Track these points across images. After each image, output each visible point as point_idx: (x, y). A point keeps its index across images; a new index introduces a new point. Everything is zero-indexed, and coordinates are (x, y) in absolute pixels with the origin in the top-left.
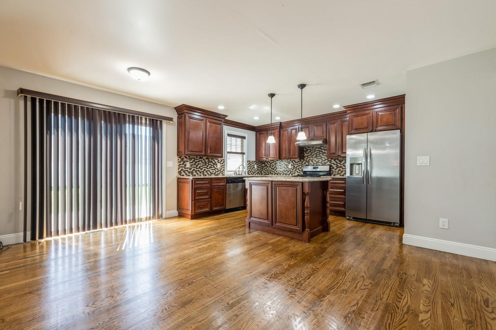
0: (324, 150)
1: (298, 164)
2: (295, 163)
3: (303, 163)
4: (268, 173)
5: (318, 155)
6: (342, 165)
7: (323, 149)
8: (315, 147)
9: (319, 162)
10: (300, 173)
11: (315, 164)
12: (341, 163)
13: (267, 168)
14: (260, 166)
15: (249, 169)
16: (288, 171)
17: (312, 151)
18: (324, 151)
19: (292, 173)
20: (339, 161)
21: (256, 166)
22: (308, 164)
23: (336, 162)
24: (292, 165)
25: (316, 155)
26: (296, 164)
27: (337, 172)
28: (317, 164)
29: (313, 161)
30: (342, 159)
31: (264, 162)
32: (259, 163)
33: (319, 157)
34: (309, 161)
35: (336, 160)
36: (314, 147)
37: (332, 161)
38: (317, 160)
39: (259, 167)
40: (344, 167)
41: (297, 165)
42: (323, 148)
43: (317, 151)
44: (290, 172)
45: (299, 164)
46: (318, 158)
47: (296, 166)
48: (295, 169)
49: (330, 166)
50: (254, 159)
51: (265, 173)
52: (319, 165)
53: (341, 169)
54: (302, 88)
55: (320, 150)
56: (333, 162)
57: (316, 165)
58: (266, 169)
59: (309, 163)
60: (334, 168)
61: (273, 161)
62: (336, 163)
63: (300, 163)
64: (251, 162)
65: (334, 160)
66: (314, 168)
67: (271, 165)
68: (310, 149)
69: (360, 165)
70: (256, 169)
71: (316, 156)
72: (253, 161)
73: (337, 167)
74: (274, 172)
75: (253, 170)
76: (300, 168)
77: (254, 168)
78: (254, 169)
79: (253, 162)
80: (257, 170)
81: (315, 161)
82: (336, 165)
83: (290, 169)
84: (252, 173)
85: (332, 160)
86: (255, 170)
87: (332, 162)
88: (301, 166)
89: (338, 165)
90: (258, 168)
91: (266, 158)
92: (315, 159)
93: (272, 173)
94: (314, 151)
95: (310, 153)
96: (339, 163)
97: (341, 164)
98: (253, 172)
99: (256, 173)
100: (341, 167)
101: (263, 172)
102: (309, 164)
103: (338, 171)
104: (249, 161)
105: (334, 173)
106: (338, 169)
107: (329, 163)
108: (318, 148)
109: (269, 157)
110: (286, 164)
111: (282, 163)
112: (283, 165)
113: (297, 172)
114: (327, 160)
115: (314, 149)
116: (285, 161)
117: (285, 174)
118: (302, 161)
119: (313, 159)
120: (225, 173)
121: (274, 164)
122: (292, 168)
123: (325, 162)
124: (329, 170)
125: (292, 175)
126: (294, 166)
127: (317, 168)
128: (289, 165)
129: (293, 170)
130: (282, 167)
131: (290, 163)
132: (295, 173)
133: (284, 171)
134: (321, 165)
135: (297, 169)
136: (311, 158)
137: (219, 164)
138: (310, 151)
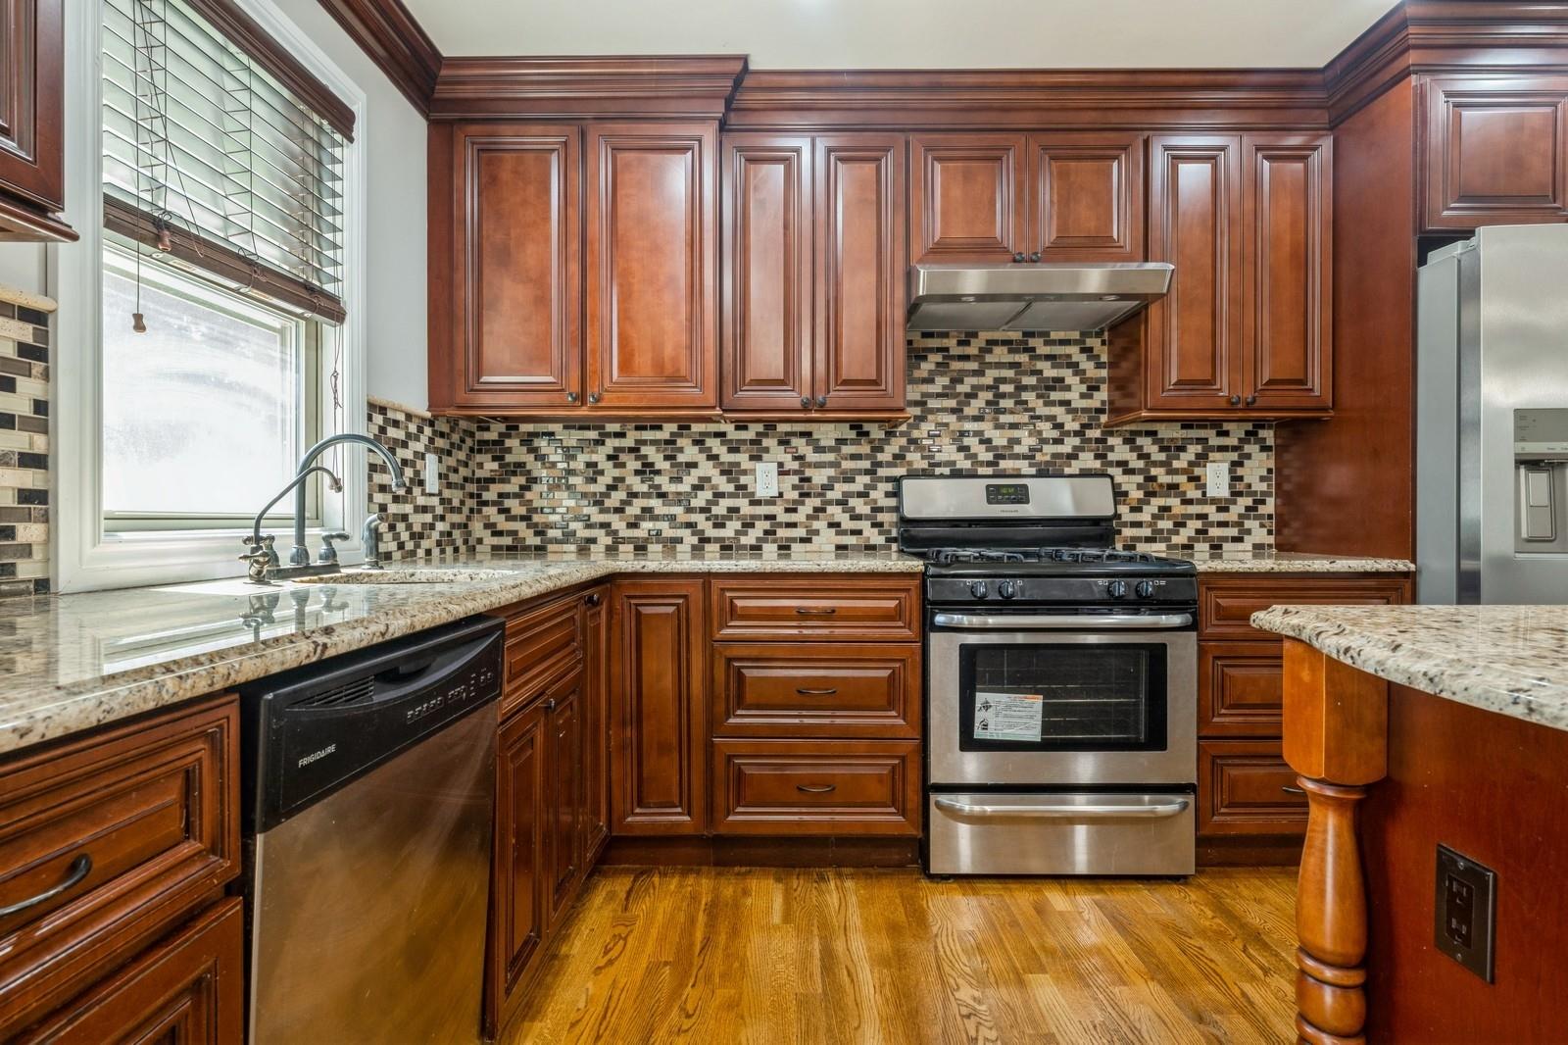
0: (1054, 366)
1: (835, 465)
2: (812, 457)
3: (880, 457)
4: (533, 540)
5: (1003, 396)
6: (1182, 479)
7: (1048, 357)
8: (984, 336)
9: (1017, 449)
10: (858, 532)
11: (981, 464)
12: (1176, 464)
13: (524, 488)
14: (463, 472)
15: (379, 498)
16: (747, 524)
17: (956, 365)
18: (1049, 371)
19: (782, 533)
20: (1162, 449)
21: (431, 468)
22: (924, 464)
23: (1144, 456)
24: (783, 471)
25: (989, 395)
26: (820, 465)
27: (1150, 525)
28: (1004, 464)
29: (967, 441)
30: (1180, 434)
31: (492, 436)
32: (456, 438)
33: (1012, 412)
34: (937, 441)
35: (1140, 441)
36: (975, 336)
37: (1112, 449)
39: (454, 478)
40: (1193, 493)
42: (1043, 350)
43: (999, 365)
44: (762, 526)
45: (847, 465)
46: (1004, 419)
47: (819, 477)
48: (812, 503)
50: (412, 395)
51: (507, 541)
53: (1174, 502)
55: (1023, 358)
56: (1120, 451)
57: (989, 471)
58: (511, 503)
59: (939, 457)
60: (1126, 494)
61: (593, 435)
62: (1141, 464)
63: (854, 457)
64: (396, 424)
65: (1126, 441)
67: (580, 463)
68: (947, 349)
70: (435, 501)
71: (992, 410)
72: (409, 417)
74: (605, 526)
75: (408, 508)
76: (860, 495)
77: (417, 491)
78: (421, 501)
79: (413, 428)
80: (439, 510)
81: (986, 441)
82: (1140, 479)
83: (771, 502)
84: (405, 536)
85: (1111, 441)
86: (424, 509)
88: (862, 481)
89: (1154, 479)
90: (447, 493)
91: (575, 388)
92: (987, 428)
94: (974, 366)
95: (942, 381)
96: (1161, 464)
97: (1176, 472)
98: (409, 527)
99: (435, 535)
100: (1174, 487)
101: (477, 528)
102: (939, 465)
103: (1154, 516)
104: (383, 410)
106: (1157, 502)
107: (1087, 461)
108: (1005, 343)
109: (607, 384)
110: (726, 457)
111: (689, 452)
112: (694, 465)
113: (831, 525)
114: (1077, 434)
115: (972, 350)
116: (717, 435)
117: (717, 540)
118: (872, 436)
119: (969, 426)
120: (51, 558)
121: (610, 458)
122: (781, 495)
123: (1066, 449)
124: (1110, 512)
125: (784, 548)
126: (802, 480)
127: (1021, 495)
128: (759, 466)
129: (795, 510)
130: (685, 487)
131: (765, 456)
132: (817, 532)
133: (708, 519)
134: (1033, 471)
135: (830, 502)
136: (951, 419)
138: (942, 367)
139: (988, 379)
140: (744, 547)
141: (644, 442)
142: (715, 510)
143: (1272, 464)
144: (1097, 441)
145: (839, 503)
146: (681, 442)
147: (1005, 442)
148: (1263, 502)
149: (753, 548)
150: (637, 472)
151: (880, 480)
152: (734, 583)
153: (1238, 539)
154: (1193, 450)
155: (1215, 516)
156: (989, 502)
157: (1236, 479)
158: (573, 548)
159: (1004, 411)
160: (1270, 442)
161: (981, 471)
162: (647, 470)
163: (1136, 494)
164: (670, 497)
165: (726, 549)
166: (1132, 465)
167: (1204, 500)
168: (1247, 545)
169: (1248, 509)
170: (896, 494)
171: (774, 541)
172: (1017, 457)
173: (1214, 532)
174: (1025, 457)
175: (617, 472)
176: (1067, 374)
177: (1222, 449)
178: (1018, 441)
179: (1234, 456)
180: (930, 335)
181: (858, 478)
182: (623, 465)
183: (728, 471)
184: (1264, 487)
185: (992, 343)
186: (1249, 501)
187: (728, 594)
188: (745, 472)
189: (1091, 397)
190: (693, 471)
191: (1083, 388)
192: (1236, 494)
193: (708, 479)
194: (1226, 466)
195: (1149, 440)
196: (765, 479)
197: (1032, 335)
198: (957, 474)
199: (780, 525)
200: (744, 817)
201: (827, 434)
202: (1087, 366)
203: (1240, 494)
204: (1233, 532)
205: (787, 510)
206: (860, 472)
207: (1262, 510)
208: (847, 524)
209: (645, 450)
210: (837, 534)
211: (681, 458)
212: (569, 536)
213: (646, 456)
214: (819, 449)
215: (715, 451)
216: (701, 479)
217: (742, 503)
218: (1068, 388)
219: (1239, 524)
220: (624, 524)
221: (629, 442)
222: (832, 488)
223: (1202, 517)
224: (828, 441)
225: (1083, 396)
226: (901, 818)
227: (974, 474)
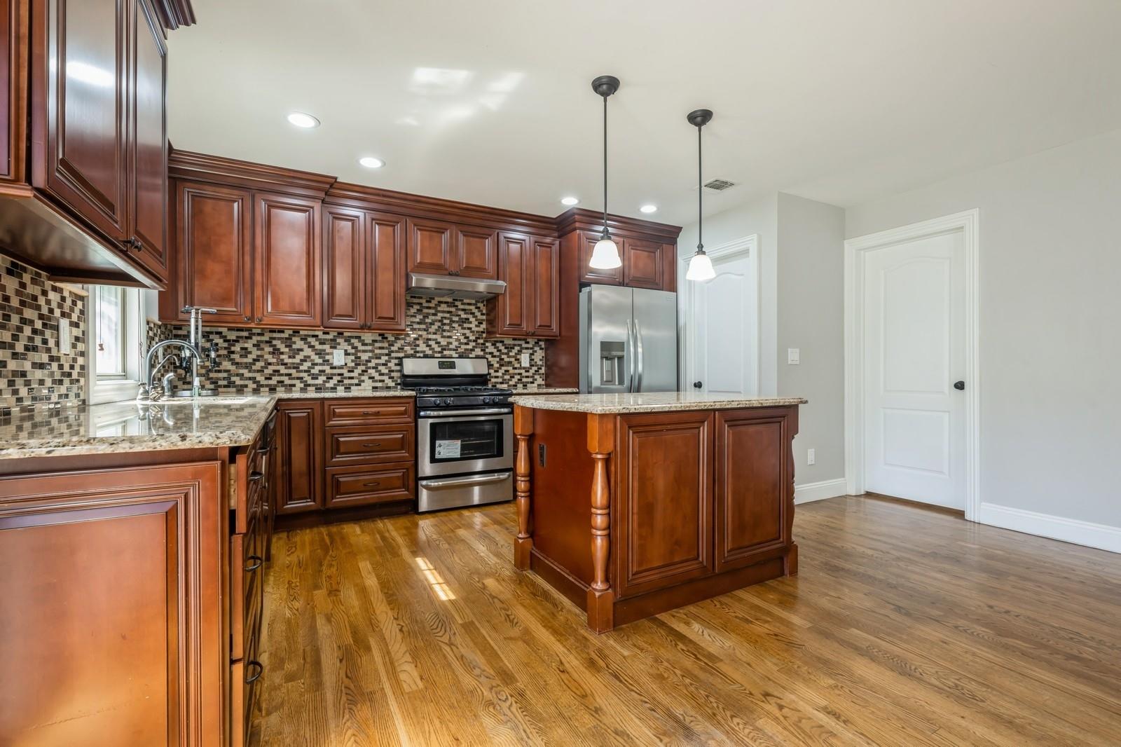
0: (465, 314)
1: (372, 351)
2: (361, 348)
3: (393, 348)
5: (445, 324)
6: (513, 360)
7: (463, 310)
8: (437, 299)
9: (451, 346)
10: (382, 381)
11: (436, 352)
12: (511, 354)
16: (330, 377)
17: (425, 311)
18: (464, 316)
19: (346, 381)
20: (506, 348)
22: (412, 352)
23: (499, 351)
24: (347, 354)
25: (439, 324)
26: (365, 351)
27: (502, 377)
28: (445, 352)
29: (430, 343)
30: (512, 342)
33: (448, 331)
34: (417, 342)
35: (498, 345)
36: (433, 299)
37: (487, 347)
38: (444, 342)
40: (517, 365)
41: (370, 354)
42: (461, 307)
43: (443, 312)
44: (336, 379)
45: (377, 351)
46: (445, 334)
47: (364, 357)
48: (361, 368)
50: (156, 314)
52: (453, 357)
53: (510, 368)
54: (699, 125)
55: (453, 309)
56: (491, 349)
57: (439, 355)
59: (418, 349)
60: (493, 365)
61: (245, 334)
62: (498, 354)
63: (381, 348)
64: (151, 329)
65: (493, 345)
66: (442, 365)
67: (237, 348)
68: (421, 304)
71: (441, 330)
72: (155, 325)
74: (252, 379)
76: (383, 365)
79: (155, 330)
81: (438, 343)
82: (498, 359)
83: (341, 367)
85: (487, 344)
87: (487, 350)
88: (384, 358)
89: (503, 359)
91: (249, 314)
92: (438, 337)
93: (238, 381)
94: (433, 311)
95: (419, 317)
96: (506, 354)
97: (511, 357)
100: (510, 363)
102: (418, 352)
103: (503, 374)
104: (149, 323)
106: (504, 368)
107: (478, 352)
108: (446, 303)
109: (265, 313)
110: (318, 347)
111: (299, 344)
112: (302, 350)
113: (370, 378)
114: (474, 341)
115: (432, 305)
116: (313, 336)
117: (313, 385)
118: (389, 339)
119: (430, 336)
120: (87, 392)
121: (254, 345)
122: (346, 364)
123: (470, 347)
124: (486, 372)
125: (348, 388)
126: (356, 358)
127: (452, 366)
128: (335, 351)
129: (353, 371)
130: (297, 360)
131: (338, 347)
132: (363, 381)
133: (309, 375)
134: (457, 355)
135: (370, 368)
136: (424, 333)
137: (64, 323)
138: (419, 311)
139: (439, 318)
140: (327, 388)
141: (274, 339)
142: (313, 371)
143: (544, 355)
144: (482, 344)
145: (373, 368)
146: (294, 339)
147: (446, 344)
148: (541, 369)
149: (332, 388)
150: (269, 353)
151: (393, 358)
152: (335, 402)
153: (532, 383)
154: (517, 348)
155: (525, 374)
156: (440, 368)
157: (532, 360)
158: (234, 389)
159: (444, 331)
160: (543, 346)
161: (436, 355)
162: (276, 352)
163: (496, 365)
164: (289, 365)
165: (318, 389)
166: (495, 354)
167: (521, 368)
168: (535, 385)
169: (536, 371)
170: (400, 364)
171: (342, 385)
172: (451, 350)
173: (524, 380)
174: (454, 350)
175: (259, 353)
176: (470, 317)
177: (527, 348)
178: (451, 343)
179: (531, 351)
180: (415, 297)
181: (382, 357)
182: (263, 349)
183: (320, 353)
184: (540, 363)
185: (440, 302)
186: (536, 368)
187: (332, 407)
188: (328, 354)
189: (479, 326)
190: (301, 353)
191: (477, 323)
192: (532, 365)
193: (309, 357)
194: (528, 355)
195: (501, 344)
196: (338, 357)
197: (456, 300)
198: (426, 356)
199: (346, 378)
200: (340, 500)
201: (368, 337)
202: (478, 314)
203: (533, 366)
204: (531, 380)
205: (349, 371)
206: (383, 355)
207: (541, 371)
208: (377, 377)
209: (274, 342)
210: (373, 382)
211: (294, 346)
213: (275, 345)
214: (364, 344)
215: (312, 344)
216: (305, 357)
217: (327, 368)
218: (471, 323)
219: (532, 377)
220: (263, 378)
221: (266, 338)
222: (370, 362)
223: (520, 374)
224: (368, 341)
225: (476, 326)
226: (406, 492)
227: (433, 357)
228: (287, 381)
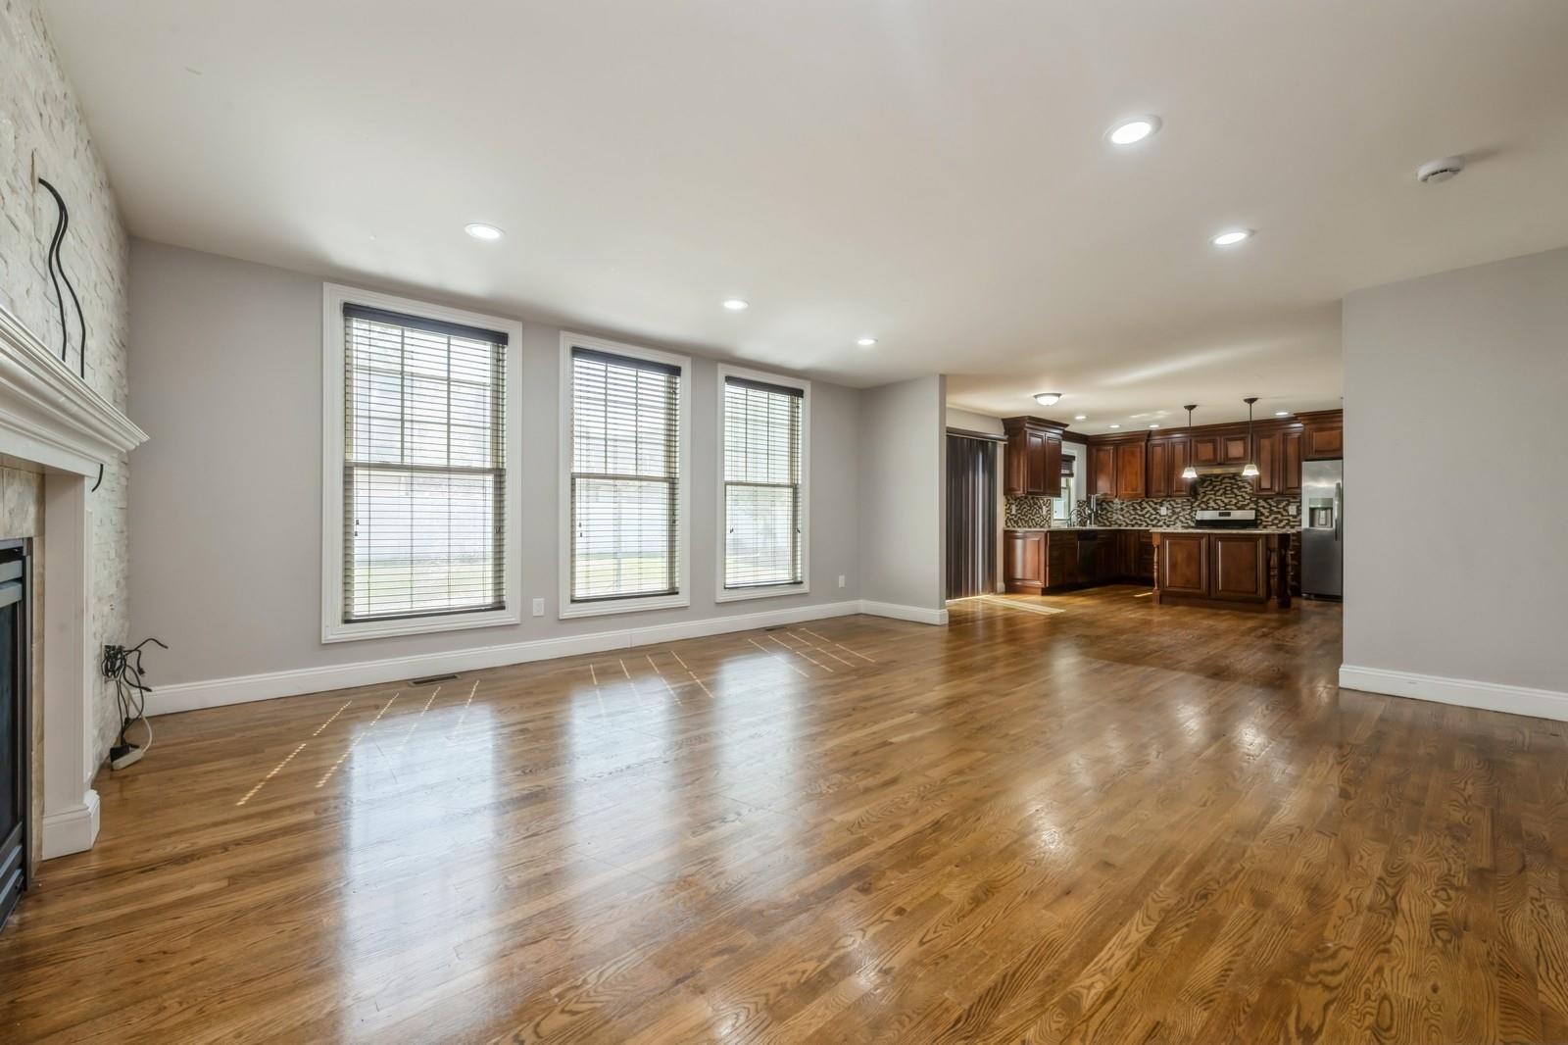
1: (1182, 507)
2: (1175, 506)
3: (1194, 505)
4: (1107, 522)
5: (1228, 490)
6: (1281, 510)
7: (1241, 481)
8: (1223, 476)
10: (1187, 523)
12: (1280, 506)
16: (1159, 521)
17: (1215, 483)
18: (1241, 484)
19: (1168, 523)
20: (1275, 503)
22: (1205, 507)
23: (1270, 505)
24: (1168, 509)
25: (1224, 490)
26: (1177, 507)
27: (1271, 521)
28: (1228, 507)
29: (1217, 501)
30: (1281, 498)
33: (1230, 494)
34: (1209, 501)
35: (1269, 501)
36: (1220, 476)
37: (1259, 503)
38: (1226, 501)
40: (1285, 513)
41: (1180, 509)
43: (1227, 483)
44: (1163, 521)
45: (1185, 507)
46: (1228, 496)
47: (1177, 510)
48: (1175, 516)
49: (1257, 511)
51: (1102, 524)
52: (1231, 509)
53: (1279, 516)
55: (1234, 481)
56: (1262, 503)
57: (1223, 508)
58: (1103, 516)
60: (1264, 514)
63: (1187, 506)
65: (1264, 501)
66: (1221, 514)
68: (1212, 480)
69: (1329, 511)
71: (1225, 493)
73: (1271, 512)
74: (1124, 521)
76: (1188, 514)
81: (1223, 501)
82: (1268, 510)
83: (1165, 516)
85: (1260, 501)
86: (1085, 518)
89: (1273, 510)
92: (1223, 498)
94: (1219, 483)
95: (1210, 487)
96: (1275, 506)
97: (1280, 508)
102: (1209, 507)
103: (1273, 519)
104: (1079, 501)
105: (1264, 523)
106: (1273, 516)
107: (1252, 505)
108: (1229, 477)
110: (1154, 506)
111: (1145, 505)
113: (1180, 521)
114: (1249, 499)
115: (1219, 479)
116: (1151, 501)
117: (1150, 524)
118: (1191, 501)
119: (1218, 498)
121: (1126, 506)
122: (1168, 514)
123: (1246, 503)
125: (1168, 526)
126: (1173, 511)
127: (1229, 514)
128: (1162, 508)
129: (1171, 518)
130: (1144, 512)
131: (1164, 506)
132: (1176, 523)
133: (1149, 519)
134: (1236, 508)
135: (1180, 516)
137: (1044, 507)
138: (1210, 484)
139: (1223, 486)
140: (1158, 526)
141: (1134, 503)
142: (1151, 518)
144: (1255, 501)
145: (1182, 516)
146: (1143, 503)
149: (1160, 526)
150: (1132, 510)
151: (1193, 511)
154: (1285, 502)
155: (1292, 519)
157: (1299, 510)
159: (1228, 494)
161: (1221, 508)
162: (1135, 509)
163: (1267, 514)
164: (1140, 515)
165: (1154, 526)
166: (1266, 507)
167: (1288, 515)
170: (1197, 514)
171: (1166, 525)
172: (1231, 505)
173: (1292, 523)
174: (1234, 505)
175: (1127, 510)
176: (1246, 484)
177: (1294, 502)
178: (1232, 501)
179: (1298, 504)
181: (1187, 510)
182: (1129, 508)
183: (1155, 509)
188: (1158, 509)
189: (1253, 490)
190: (1145, 509)
191: (1251, 488)
193: (1149, 511)
194: (1295, 507)
195: (1271, 500)
196: (1163, 511)
198: (1214, 509)
199: (1167, 521)
201: (1179, 500)
205: (1169, 518)
208: (1184, 521)
209: (1134, 505)
210: (1182, 524)
211: (1143, 506)
212: (1116, 523)
214: (1177, 504)
215: (1151, 505)
216: (1147, 511)
217: (1158, 517)
218: (1247, 488)
220: (1129, 521)
221: (1130, 503)
222: (1181, 513)
224: (1179, 502)
227: (1219, 509)
228: (1139, 522)
